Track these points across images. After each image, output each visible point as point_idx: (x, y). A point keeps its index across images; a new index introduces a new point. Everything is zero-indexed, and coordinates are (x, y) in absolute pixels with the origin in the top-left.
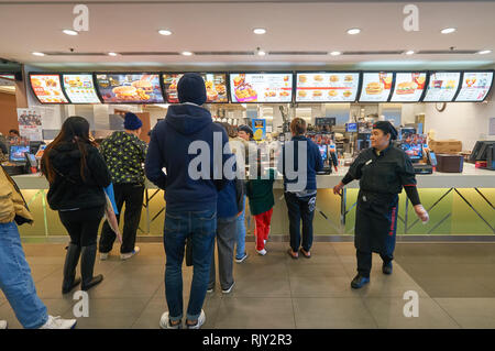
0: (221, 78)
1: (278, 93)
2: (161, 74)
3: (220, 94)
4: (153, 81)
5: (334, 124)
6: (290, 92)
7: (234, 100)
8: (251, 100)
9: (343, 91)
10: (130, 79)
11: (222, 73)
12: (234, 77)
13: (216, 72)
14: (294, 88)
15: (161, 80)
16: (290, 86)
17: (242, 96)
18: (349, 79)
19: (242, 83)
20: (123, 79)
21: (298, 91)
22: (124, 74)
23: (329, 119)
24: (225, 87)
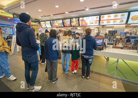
0: (77, 19)
1: (94, 22)
2: (63, 19)
3: (77, 24)
4: (61, 21)
5: (116, 33)
6: (98, 22)
7: (80, 25)
8: (85, 25)
9: (120, 20)
10: (57, 22)
11: (77, 18)
12: (81, 19)
13: (76, 18)
14: (100, 20)
15: (63, 21)
16: (98, 20)
17: (83, 24)
18: (123, 15)
19: (83, 20)
20: (55, 21)
21: (101, 21)
22: (56, 20)
23: (114, 31)
24: (78, 22)
